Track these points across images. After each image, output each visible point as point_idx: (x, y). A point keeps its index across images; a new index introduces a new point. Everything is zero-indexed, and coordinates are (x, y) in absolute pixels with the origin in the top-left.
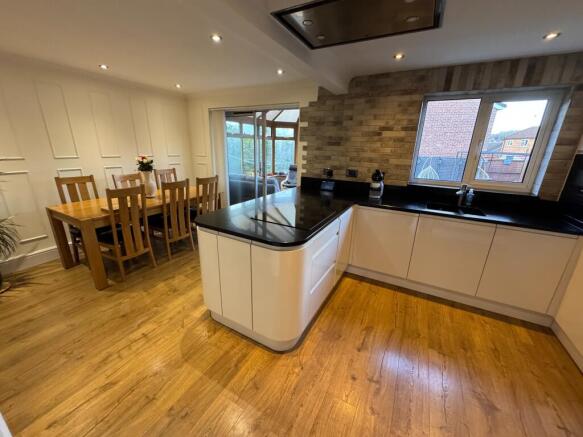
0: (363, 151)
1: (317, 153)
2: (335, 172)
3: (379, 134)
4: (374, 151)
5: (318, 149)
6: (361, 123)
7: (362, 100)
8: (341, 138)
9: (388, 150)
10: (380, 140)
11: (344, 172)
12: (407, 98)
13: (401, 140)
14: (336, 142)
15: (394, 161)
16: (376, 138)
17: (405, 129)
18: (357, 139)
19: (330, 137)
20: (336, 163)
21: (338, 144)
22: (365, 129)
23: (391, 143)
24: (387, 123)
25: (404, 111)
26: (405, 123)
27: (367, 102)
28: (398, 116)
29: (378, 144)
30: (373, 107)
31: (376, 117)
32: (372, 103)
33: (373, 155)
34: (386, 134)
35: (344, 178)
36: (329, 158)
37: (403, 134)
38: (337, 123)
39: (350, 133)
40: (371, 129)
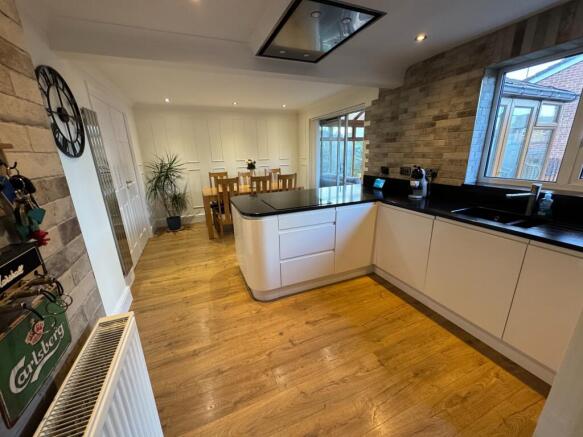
0: (417, 145)
1: (377, 150)
2: (391, 170)
3: (433, 125)
4: (427, 144)
5: (378, 146)
6: (415, 115)
7: (418, 89)
8: (397, 134)
9: (441, 143)
10: (434, 132)
11: (399, 170)
12: (463, 77)
13: (456, 129)
14: (392, 138)
15: (447, 156)
16: (429, 129)
17: (461, 115)
18: (411, 133)
19: (388, 134)
20: (392, 161)
21: (394, 140)
22: (419, 120)
23: (445, 134)
24: (441, 111)
25: (461, 94)
26: (461, 108)
27: (421, 91)
28: (455, 101)
29: (432, 137)
30: (427, 95)
31: (430, 106)
32: (426, 90)
33: (426, 150)
34: (441, 124)
35: (398, 176)
36: (386, 155)
37: (458, 121)
38: (394, 118)
39: (405, 127)
40: (424, 120)
